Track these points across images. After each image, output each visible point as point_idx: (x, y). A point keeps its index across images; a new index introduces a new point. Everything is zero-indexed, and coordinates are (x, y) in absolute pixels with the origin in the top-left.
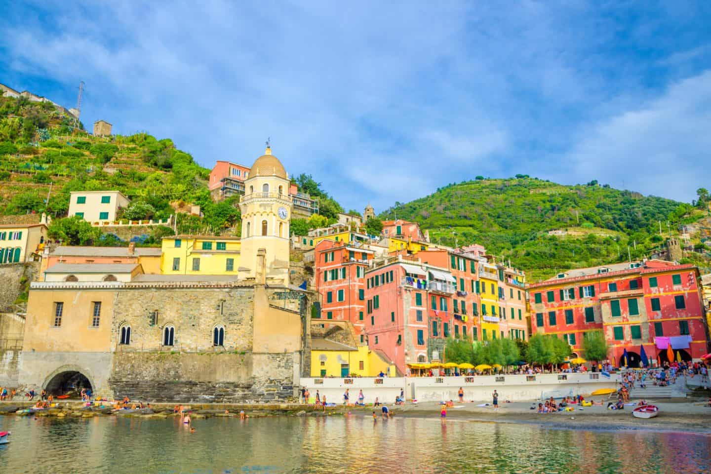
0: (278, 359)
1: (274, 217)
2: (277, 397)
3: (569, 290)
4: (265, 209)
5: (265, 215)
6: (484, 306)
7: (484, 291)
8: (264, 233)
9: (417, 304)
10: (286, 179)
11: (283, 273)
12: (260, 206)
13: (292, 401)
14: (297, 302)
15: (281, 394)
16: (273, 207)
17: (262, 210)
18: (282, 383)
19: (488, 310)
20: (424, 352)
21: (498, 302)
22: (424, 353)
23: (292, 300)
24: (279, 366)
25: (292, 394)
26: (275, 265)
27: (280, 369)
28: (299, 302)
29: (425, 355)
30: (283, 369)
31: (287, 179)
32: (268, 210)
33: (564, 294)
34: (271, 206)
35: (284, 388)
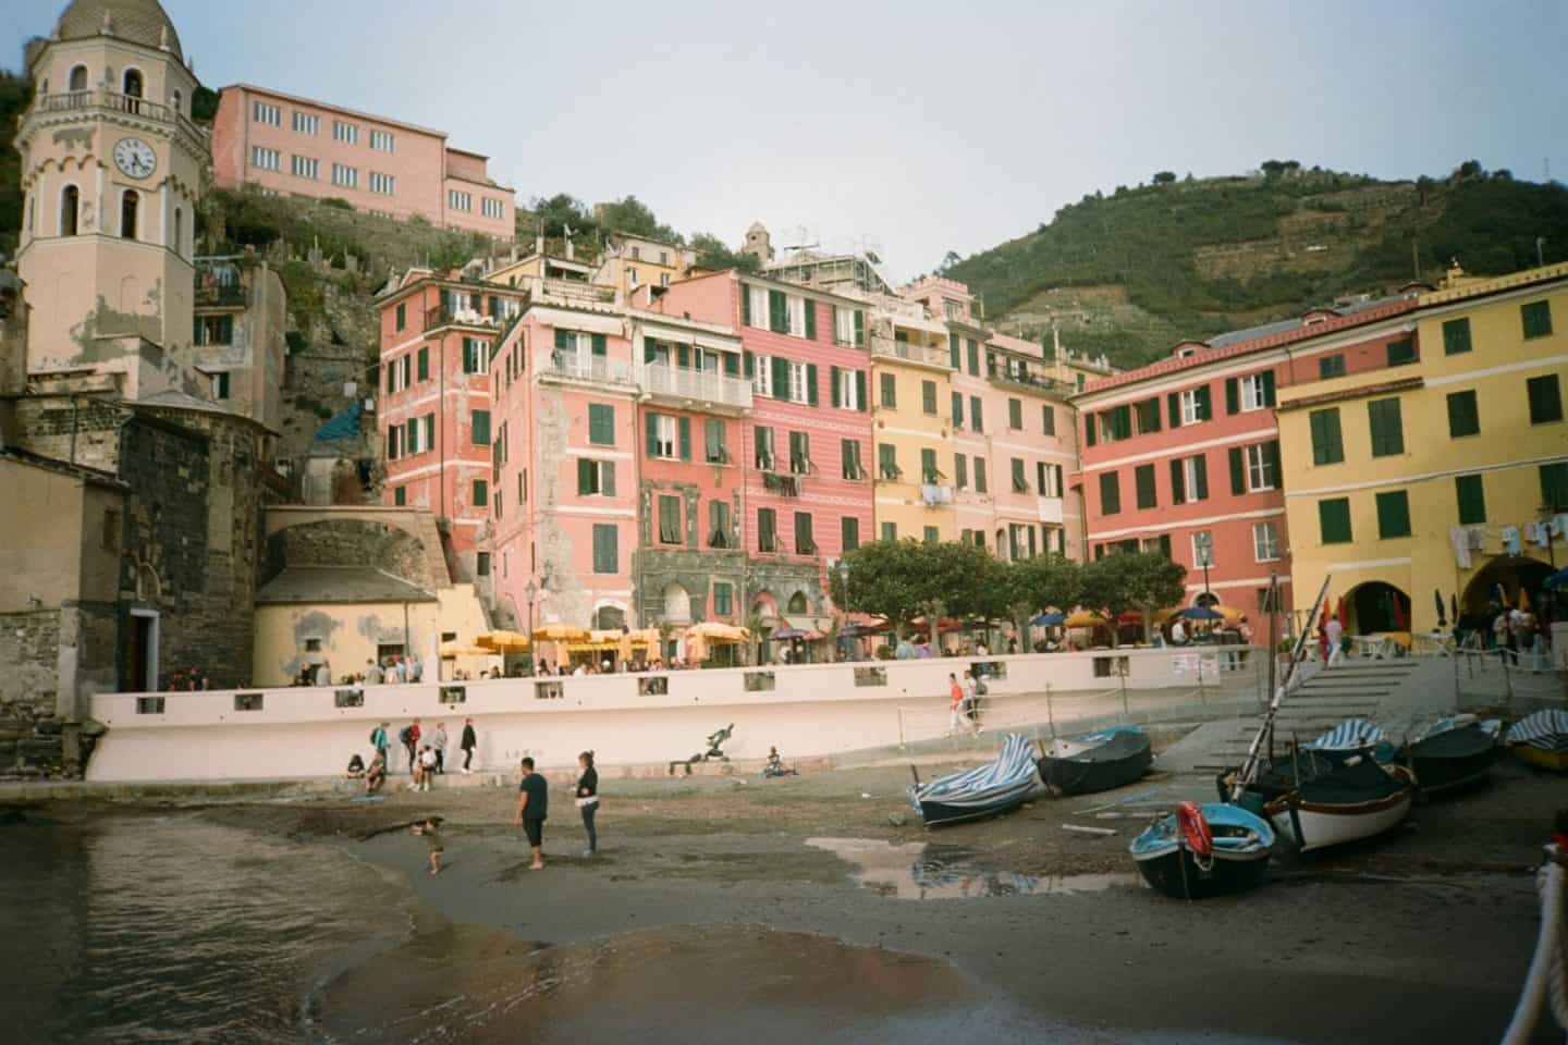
0: (20, 633)
1: (99, 170)
2: (21, 761)
3: (1197, 394)
4: (70, 146)
5: (71, 167)
6: (888, 451)
7: (889, 400)
8: (70, 227)
9: (593, 439)
10: (156, 49)
11: (122, 353)
12: (57, 138)
13: (59, 772)
14: (112, 439)
15: (34, 749)
16: (96, 140)
17: (59, 151)
18: (35, 711)
19: (908, 462)
20: (620, 596)
21: (950, 437)
22: (623, 599)
23: (98, 436)
24: (24, 657)
25: (61, 750)
26: (99, 331)
27: (26, 667)
28: (116, 440)
29: (625, 606)
30: (35, 666)
31: (163, 47)
32: (79, 151)
33: (1183, 407)
34: (86, 137)
35: (41, 732)
